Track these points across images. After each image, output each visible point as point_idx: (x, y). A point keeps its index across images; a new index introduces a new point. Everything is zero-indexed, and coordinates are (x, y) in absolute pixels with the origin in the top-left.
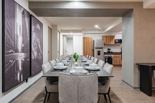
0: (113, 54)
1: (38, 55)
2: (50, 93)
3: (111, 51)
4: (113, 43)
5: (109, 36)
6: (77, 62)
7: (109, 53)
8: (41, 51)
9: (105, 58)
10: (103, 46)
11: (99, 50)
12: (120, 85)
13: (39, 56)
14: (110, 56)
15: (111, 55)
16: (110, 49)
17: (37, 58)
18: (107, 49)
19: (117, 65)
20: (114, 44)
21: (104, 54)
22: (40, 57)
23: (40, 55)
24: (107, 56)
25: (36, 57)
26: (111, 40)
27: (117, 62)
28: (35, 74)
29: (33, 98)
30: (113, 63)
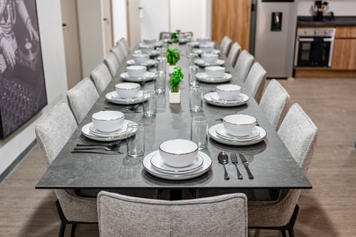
0: (335, 26)
1: (21, 50)
2: (75, 224)
3: (326, 11)
6: (177, 95)
7: (319, 19)
8: (30, 28)
9: (301, 43)
12: (345, 166)
13: (26, 52)
14: (320, 32)
15: (328, 29)
16: (326, 4)
17: (17, 64)
18: (312, 3)
19: (347, 71)
21: (299, 26)
22: (31, 57)
23: (28, 46)
24: (310, 32)
25: (13, 62)
28: (19, 127)
29: (20, 222)
30: (330, 64)
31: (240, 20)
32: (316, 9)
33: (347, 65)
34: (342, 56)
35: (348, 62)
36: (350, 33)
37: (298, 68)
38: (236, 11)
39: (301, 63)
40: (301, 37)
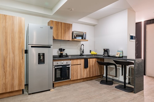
0: (70, 59)
3: (64, 53)
4: (69, 37)
5: (61, 23)
7: (61, 56)
10: (51, 42)
11: (42, 51)
16: (64, 50)
18: (58, 50)
19: (77, 80)
20: (71, 39)
21: (54, 60)
26: (65, 32)
27: (77, 73)
30: (70, 78)
31: (17, 59)
32: (60, 52)
33: (77, 77)
34: (75, 73)
35: (78, 76)
36: (77, 62)
37: (55, 82)
38: (14, 53)
39: (56, 79)
40: (55, 66)
